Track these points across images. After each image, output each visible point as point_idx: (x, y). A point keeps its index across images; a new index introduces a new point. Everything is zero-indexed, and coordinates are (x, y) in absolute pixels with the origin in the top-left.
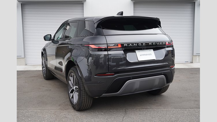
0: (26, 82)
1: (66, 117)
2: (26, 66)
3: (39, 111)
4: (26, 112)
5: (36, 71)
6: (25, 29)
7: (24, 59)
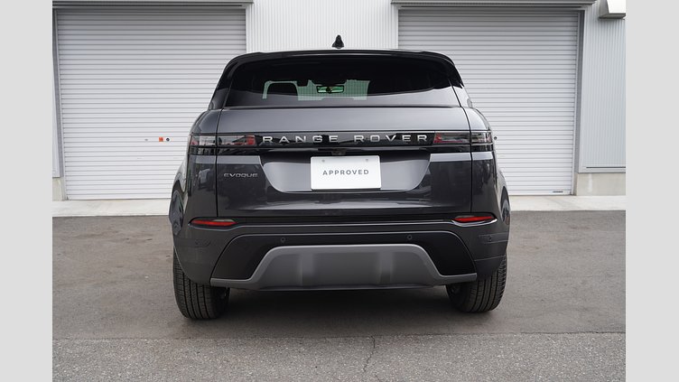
0: (64, 252)
1: (192, 362)
2: (66, 202)
3: (108, 341)
4: (66, 346)
5: (98, 217)
6: (63, 87)
7: (59, 181)
